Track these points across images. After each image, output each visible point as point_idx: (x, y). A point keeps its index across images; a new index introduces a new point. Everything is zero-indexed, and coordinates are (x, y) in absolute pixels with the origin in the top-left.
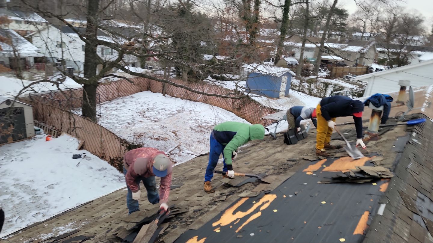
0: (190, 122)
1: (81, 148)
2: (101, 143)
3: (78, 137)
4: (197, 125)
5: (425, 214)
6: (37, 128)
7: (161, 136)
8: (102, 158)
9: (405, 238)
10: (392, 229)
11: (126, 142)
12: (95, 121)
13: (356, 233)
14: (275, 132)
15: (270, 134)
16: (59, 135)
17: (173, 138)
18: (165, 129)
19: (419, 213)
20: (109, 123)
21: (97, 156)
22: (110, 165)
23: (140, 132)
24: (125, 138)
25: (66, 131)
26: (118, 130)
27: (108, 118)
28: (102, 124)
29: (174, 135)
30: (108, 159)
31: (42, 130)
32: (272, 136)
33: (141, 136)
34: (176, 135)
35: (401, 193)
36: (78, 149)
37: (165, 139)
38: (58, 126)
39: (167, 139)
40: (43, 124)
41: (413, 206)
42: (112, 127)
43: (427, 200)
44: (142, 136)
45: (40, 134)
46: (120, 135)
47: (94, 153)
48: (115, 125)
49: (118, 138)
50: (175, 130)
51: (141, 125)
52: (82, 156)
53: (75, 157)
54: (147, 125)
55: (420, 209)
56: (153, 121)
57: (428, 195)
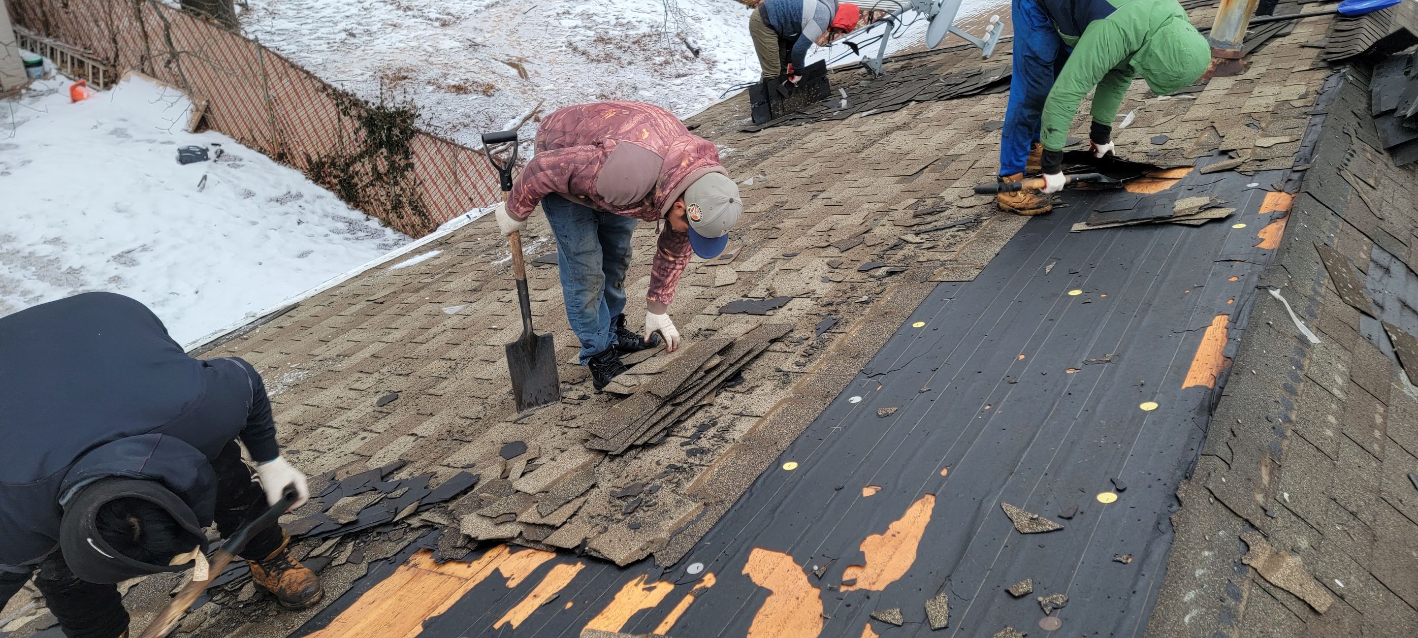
0: (567, 23)
1: (202, 125)
2: (270, 106)
3: (181, 84)
4: (591, 33)
5: (1393, 315)
6: (33, 57)
7: (468, 75)
8: (281, 157)
9: (1336, 392)
10: (1300, 367)
11: (356, 103)
12: (231, 24)
13: (1189, 382)
14: (881, 53)
15: (863, 65)
16: (111, 81)
17: (513, 84)
18: (482, 53)
19: (1376, 312)
20: (282, 32)
21: (262, 151)
22: (311, 181)
23: (397, 64)
24: (349, 88)
25: (135, 62)
26: (318, 58)
27: (273, 14)
28: (260, 36)
29: (514, 72)
30: (301, 161)
31: (47, 62)
32: (870, 71)
33: (400, 77)
34: (523, 74)
35: (1324, 252)
36: (190, 129)
37: (488, 90)
38: (103, 46)
39: (492, 87)
40: (49, 41)
41: (1356, 289)
42: (294, 48)
43: (1397, 269)
44: (405, 78)
45: (45, 76)
46: (328, 76)
47: (251, 143)
48: (305, 40)
49: (325, 87)
50: (515, 53)
51: (395, 38)
52: (211, 154)
53: (187, 157)
54: (417, 38)
55: (1378, 298)
56: (437, 24)
57: (1403, 253)
